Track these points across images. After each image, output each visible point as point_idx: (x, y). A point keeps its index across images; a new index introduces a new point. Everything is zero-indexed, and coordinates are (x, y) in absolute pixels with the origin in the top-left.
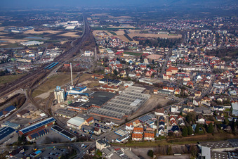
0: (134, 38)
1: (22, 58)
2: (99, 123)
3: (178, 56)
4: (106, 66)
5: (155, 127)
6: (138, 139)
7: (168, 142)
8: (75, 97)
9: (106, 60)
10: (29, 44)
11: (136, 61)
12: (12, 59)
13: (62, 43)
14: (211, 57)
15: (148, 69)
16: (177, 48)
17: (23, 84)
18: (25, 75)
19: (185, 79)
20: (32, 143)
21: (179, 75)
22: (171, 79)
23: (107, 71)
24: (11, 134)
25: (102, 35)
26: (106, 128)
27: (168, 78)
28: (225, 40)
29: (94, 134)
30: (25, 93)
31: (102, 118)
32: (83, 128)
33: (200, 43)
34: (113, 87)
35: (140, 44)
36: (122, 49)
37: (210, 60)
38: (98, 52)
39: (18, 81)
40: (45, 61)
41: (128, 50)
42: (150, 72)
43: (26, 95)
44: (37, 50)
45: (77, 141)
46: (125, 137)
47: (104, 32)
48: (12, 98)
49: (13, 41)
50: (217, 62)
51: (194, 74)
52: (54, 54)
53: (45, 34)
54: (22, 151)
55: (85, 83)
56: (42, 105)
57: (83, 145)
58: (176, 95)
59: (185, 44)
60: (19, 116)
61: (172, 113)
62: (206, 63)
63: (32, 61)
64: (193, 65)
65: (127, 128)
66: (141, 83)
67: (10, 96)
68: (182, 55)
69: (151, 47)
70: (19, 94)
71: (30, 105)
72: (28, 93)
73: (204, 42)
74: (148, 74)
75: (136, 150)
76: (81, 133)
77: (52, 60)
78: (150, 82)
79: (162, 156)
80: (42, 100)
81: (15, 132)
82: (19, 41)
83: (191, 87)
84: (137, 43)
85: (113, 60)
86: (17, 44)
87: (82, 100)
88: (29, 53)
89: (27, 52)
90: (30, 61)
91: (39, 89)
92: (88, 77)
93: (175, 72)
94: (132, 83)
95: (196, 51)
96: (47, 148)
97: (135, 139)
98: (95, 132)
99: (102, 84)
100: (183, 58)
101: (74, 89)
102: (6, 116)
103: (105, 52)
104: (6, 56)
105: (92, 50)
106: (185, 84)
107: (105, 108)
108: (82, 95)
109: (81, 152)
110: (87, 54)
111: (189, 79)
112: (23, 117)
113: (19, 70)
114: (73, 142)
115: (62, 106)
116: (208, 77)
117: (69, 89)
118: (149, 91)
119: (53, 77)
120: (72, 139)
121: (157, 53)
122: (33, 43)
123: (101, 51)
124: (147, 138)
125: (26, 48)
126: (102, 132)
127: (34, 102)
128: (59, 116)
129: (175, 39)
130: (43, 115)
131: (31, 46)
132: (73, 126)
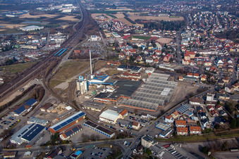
0: (136, 21)
1: (26, 45)
2: (133, 115)
3: (189, 39)
4: (119, 51)
5: (196, 119)
6: (184, 133)
7: (217, 135)
8: (98, 87)
9: (116, 44)
10: (29, 29)
11: (148, 46)
12: (16, 46)
13: (64, 27)
14: (223, 40)
15: (164, 54)
16: (184, 31)
17: (36, 73)
18: (35, 63)
19: (206, 64)
20: (67, 142)
21: (198, 60)
22: (192, 64)
23: (121, 57)
24: (41, 132)
25: (102, 18)
26: (142, 121)
27: (188, 63)
28: (229, 22)
29: (132, 129)
30: (42, 83)
31: (136, 111)
32: (119, 122)
33: (206, 25)
34: (134, 74)
35: (145, 27)
36: (128, 32)
37: (223, 43)
38: (105, 37)
39: (29, 70)
40: (51, 48)
41: (134, 33)
42: (167, 57)
43: (43, 85)
44: (39, 35)
45: (117, 138)
46: (168, 131)
47: (103, 16)
48: (29, 89)
49: (11, 26)
50: (231, 44)
51: (213, 58)
52: (58, 39)
53: (42, 18)
54: (60, 152)
55: (103, 70)
56: (63, 96)
57: (126, 142)
58: (204, 82)
59: (191, 27)
60: (43, 110)
61: (208, 102)
62: (220, 46)
63: (38, 48)
64: (207, 48)
65: (167, 120)
66: (162, 69)
67: (26, 87)
68: (193, 39)
69: (157, 30)
70: (35, 85)
71: (51, 97)
72: (44, 83)
73: (209, 24)
74: (165, 59)
75: (185, 146)
76: (117, 128)
77: (59, 46)
78: (171, 67)
79: (217, 153)
80: (63, 91)
81: (44, 130)
82: (17, 26)
83: (215, 73)
84: (142, 26)
85: (123, 45)
86: (16, 30)
87: (108, 90)
88: (31, 39)
89: (30, 37)
90: (35, 48)
91: (55, 79)
92: (103, 64)
93: (193, 56)
94: (154, 70)
95: (205, 33)
96: (87, 147)
97: (181, 133)
98: (133, 126)
99: (121, 71)
100: (194, 41)
101: (95, 78)
102: (29, 110)
103: (112, 37)
104: (9, 43)
105: (98, 35)
106: (208, 69)
107: (135, 98)
108: (106, 85)
109: (126, 151)
110: (94, 39)
111: (210, 64)
112: (48, 111)
113: (27, 58)
114: (113, 138)
115: (87, 97)
116: (230, 62)
117: (90, 79)
118: (173, 78)
119: (66, 65)
120: (112, 136)
121: (166, 36)
122: (33, 28)
123: (108, 35)
124: (194, 132)
125: (27, 33)
126: (141, 127)
127: (54, 93)
128: (87, 109)
129: (179, 21)
130: (69, 108)
131: (31, 31)
132: (106, 121)
